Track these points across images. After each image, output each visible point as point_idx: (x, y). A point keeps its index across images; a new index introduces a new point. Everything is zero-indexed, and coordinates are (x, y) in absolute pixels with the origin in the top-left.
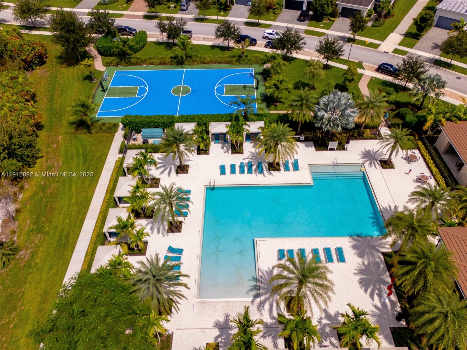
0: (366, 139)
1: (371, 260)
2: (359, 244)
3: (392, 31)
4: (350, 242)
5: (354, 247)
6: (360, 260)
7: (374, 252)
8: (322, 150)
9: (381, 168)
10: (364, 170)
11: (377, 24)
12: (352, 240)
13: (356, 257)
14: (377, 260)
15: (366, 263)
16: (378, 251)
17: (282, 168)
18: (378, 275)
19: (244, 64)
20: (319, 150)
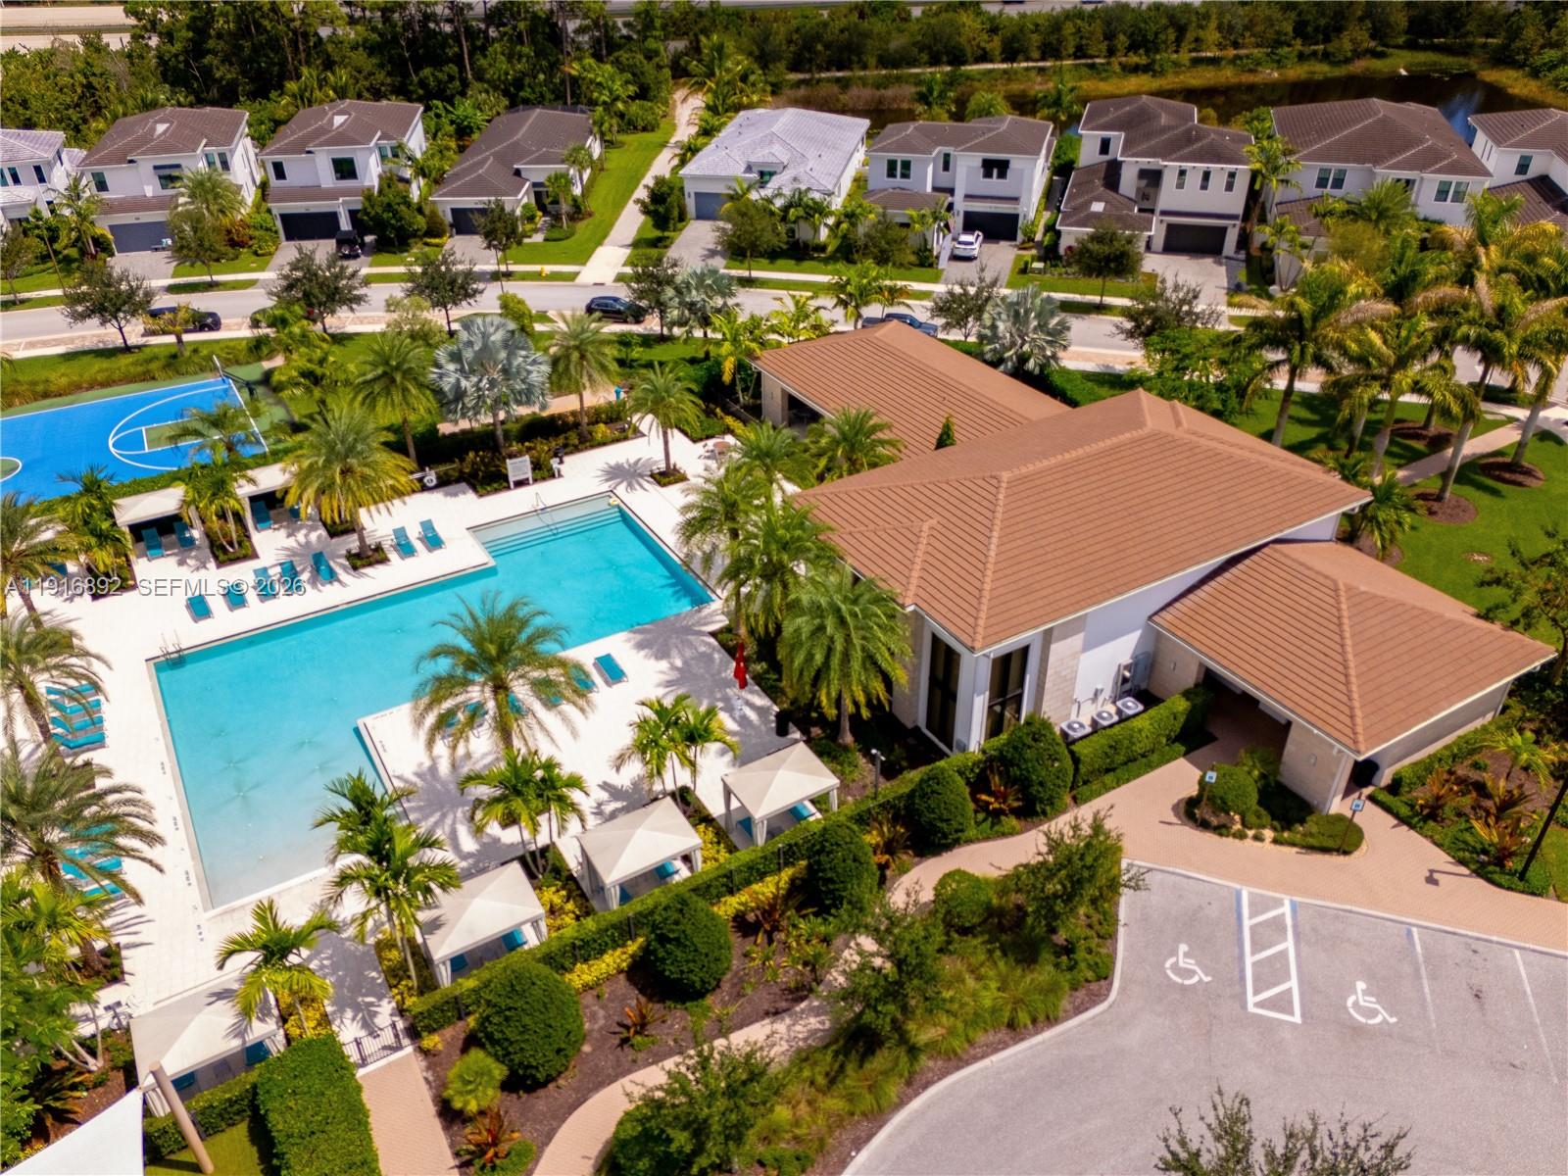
0: (604, 444)
1: (688, 653)
2: (648, 636)
3: (600, 243)
4: (629, 640)
5: (640, 646)
6: (664, 665)
7: (692, 638)
8: (496, 491)
9: (658, 488)
10: (618, 502)
11: (556, 234)
12: (632, 635)
13: (652, 661)
14: (703, 649)
15: (678, 663)
16: (702, 633)
17: (393, 556)
18: (713, 676)
19: (196, 373)
20: (488, 493)
